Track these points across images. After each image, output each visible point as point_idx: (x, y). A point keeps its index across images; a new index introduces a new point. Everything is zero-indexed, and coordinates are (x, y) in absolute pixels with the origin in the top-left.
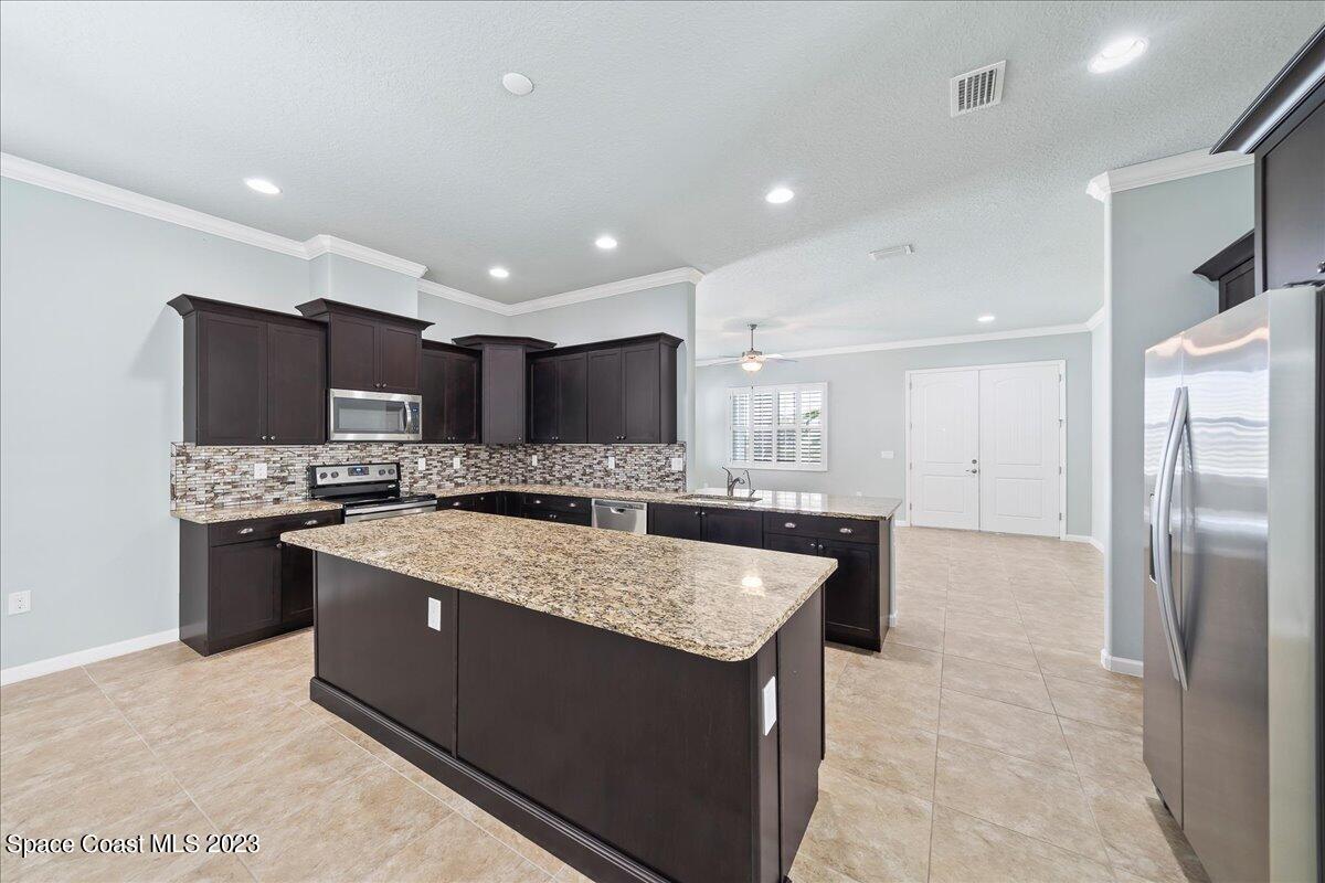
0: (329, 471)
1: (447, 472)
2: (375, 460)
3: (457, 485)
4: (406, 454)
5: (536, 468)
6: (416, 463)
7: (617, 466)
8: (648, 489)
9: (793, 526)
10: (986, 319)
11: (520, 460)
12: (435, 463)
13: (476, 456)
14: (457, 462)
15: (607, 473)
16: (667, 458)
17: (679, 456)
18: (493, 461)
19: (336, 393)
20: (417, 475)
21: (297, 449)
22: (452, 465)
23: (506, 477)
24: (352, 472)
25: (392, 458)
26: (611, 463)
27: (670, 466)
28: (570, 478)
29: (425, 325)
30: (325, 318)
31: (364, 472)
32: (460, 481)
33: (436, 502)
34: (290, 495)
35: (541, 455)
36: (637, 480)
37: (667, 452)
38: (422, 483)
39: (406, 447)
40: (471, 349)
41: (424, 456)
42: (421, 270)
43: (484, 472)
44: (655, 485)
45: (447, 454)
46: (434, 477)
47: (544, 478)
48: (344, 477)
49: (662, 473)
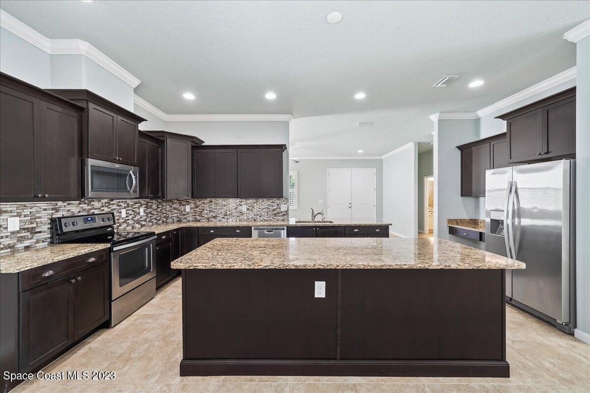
0: (70, 220)
1: (137, 218)
2: (97, 212)
3: (142, 226)
4: (115, 207)
5: (188, 213)
6: (121, 212)
7: (248, 209)
8: (267, 220)
9: (357, 230)
10: (360, 151)
11: (175, 209)
12: (130, 212)
13: (151, 207)
14: (142, 210)
15: (242, 213)
16: (278, 205)
17: (285, 204)
18: (159, 210)
19: (91, 162)
20: (121, 221)
21: (43, 205)
22: (139, 213)
23: (165, 219)
24: (86, 221)
25: (106, 210)
26: (244, 208)
27: (280, 209)
28: (215, 217)
29: (141, 120)
30: (82, 104)
31: (93, 220)
32: (143, 223)
33: (156, 237)
34: (38, 242)
35: (193, 206)
36: (260, 216)
37: (278, 201)
38: (124, 226)
39: (115, 202)
40: (158, 139)
41: (125, 208)
42: (136, 82)
43: (155, 217)
44: (271, 218)
45: (137, 205)
46: (131, 222)
47: (196, 218)
48: (81, 225)
49: (275, 212)
